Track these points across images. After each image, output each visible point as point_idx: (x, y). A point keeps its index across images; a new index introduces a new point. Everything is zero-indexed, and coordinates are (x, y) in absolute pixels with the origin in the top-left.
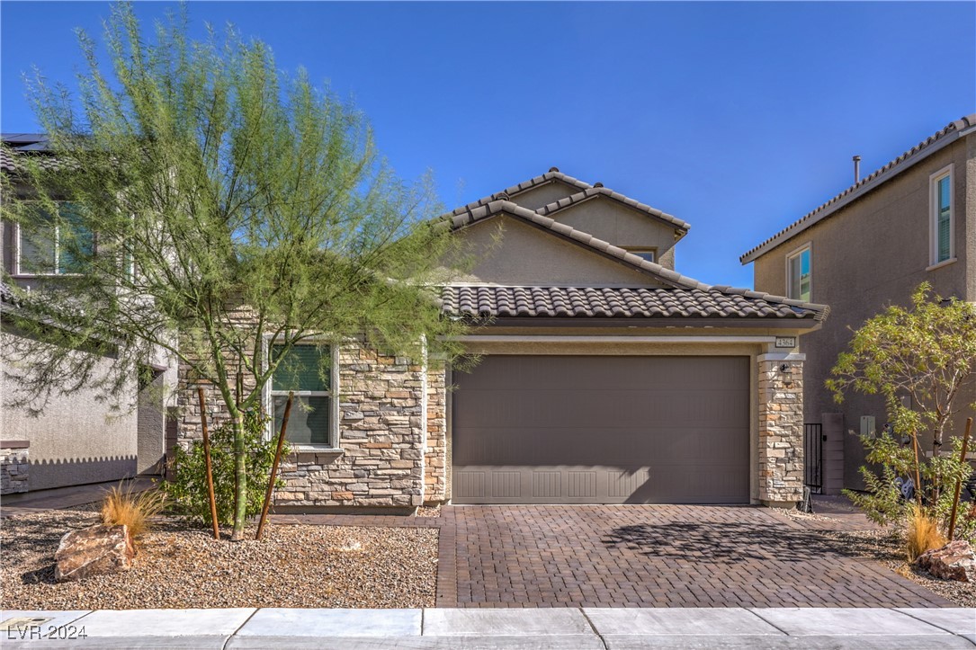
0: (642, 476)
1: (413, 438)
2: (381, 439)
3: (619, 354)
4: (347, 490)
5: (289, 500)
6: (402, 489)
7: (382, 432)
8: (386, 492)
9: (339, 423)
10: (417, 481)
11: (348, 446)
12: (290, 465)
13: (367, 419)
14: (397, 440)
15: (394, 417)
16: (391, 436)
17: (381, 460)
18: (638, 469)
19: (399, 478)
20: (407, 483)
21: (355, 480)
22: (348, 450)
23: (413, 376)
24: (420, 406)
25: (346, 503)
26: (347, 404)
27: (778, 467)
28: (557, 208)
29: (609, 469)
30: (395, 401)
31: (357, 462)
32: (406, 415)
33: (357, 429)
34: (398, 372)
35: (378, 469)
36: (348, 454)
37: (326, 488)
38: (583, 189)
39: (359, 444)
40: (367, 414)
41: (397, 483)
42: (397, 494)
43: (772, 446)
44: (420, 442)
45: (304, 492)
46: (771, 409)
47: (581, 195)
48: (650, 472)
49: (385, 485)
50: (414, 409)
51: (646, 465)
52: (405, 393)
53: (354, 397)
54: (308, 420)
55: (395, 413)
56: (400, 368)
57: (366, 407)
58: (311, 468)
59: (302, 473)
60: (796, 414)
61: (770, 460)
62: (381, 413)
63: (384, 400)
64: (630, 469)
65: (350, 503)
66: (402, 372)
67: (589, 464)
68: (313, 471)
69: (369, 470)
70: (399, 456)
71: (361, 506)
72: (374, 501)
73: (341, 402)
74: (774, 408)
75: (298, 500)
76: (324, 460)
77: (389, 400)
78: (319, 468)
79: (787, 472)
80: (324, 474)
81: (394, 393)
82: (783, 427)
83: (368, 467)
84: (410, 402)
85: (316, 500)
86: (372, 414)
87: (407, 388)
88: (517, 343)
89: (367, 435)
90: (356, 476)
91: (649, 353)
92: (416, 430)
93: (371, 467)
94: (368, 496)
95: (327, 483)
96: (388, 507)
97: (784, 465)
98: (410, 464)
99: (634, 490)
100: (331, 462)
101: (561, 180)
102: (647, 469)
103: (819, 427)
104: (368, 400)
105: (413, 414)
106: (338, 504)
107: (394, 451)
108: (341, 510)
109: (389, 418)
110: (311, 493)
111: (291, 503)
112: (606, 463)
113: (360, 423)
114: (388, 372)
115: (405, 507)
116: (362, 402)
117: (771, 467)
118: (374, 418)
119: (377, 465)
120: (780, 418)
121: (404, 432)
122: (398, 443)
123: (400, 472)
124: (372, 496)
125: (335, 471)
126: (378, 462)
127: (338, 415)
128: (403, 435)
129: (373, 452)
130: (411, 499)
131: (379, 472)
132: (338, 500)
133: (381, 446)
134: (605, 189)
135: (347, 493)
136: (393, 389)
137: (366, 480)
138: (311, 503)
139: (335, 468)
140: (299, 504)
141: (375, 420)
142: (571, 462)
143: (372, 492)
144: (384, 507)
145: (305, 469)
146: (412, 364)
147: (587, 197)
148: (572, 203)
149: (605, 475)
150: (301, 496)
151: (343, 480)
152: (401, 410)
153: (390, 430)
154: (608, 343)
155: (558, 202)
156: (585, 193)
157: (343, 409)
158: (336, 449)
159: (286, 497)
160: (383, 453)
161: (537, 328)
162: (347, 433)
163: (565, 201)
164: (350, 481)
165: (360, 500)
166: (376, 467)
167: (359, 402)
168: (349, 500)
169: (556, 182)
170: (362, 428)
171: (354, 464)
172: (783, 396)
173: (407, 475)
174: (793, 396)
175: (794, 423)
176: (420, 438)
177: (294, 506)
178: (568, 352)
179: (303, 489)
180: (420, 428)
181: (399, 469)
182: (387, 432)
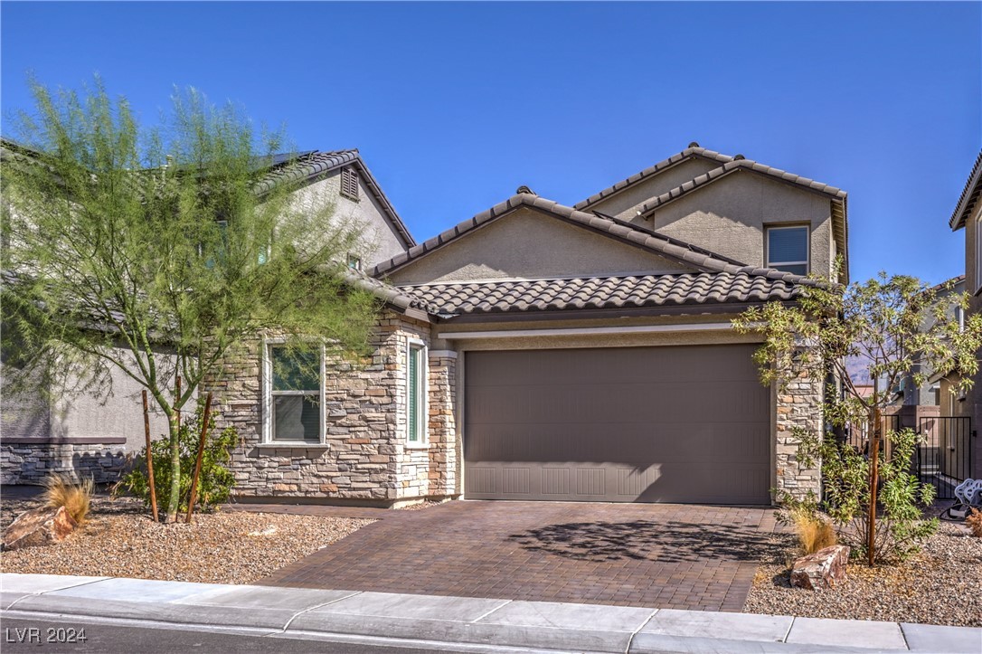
0: (653, 473)
1: (389, 434)
2: (361, 435)
3: (624, 345)
4: (333, 483)
5: (285, 492)
6: (380, 482)
7: (362, 429)
8: (365, 485)
9: (325, 420)
10: (392, 475)
11: (333, 441)
12: (286, 459)
13: (349, 416)
14: (375, 436)
15: (372, 414)
16: (370, 432)
17: (361, 455)
18: (648, 467)
19: (377, 472)
20: (383, 477)
21: (339, 474)
22: (333, 445)
23: (388, 374)
24: (395, 403)
25: (332, 495)
26: (333, 403)
27: (790, 465)
28: (693, 186)
29: (619, 466)
30: (373, 399)
31: (340, 457)
32: (382, 412)
33: (341, 426)
34: (376, 371)
35: (359, 463)
36: (333, 449)
37: (315, 480)
38: (722, 163)
39: (342, 439)
40: (349, 411)
41: (375, 477)
42: (375, 486)
43: (783, 441)
44: (395, 438)
45: (297, 484)
46: (782, 401)
47: (719, 170)
48: (661, 469)
49: (364, 479)
50: (389, 407)
51: (657, 462)
52: (382, 391)
53: (338, 396)
54: (302, 418)
55: (373, 410)
56: (378, 367)
57: (348, 405)
58: (303, 462)
59: (295, 467)
60: (811, 407)
61: (780, 457)
62: (361, 410)
63: (363, 398)
64: (642, 467)
65: (335, 495)
66: (380, 371)
67: (598, 460)
68: (305, 465)
69: (351, 464)
70: (376, 452)
71: (345, 498)
72: (355, 493)
73: (327, 400)
74: (785, 400)
75: (291, 492)
76: (314, 454)
77: (368, 398)
78: (309, 462)
79: (800, 470)
80: (313, 468)
81: (372, 391)
82: (797, 421)
83: (350, 462)
84: (386, 400)
85: (307, 492)
86: (353, 411)
87: (383, 385)
88: (523, 338)
89: (350, 431)
90: (340, 470)
91: (656, 343)
92: (391, 427)
93: (353, 462)
94: (350, 489)
95: (315, 476)
96: (367, 499)
97: (796, 463)
98: (386, 459)
99: (645, 488)
100: (319, 457)
101: (701, 155)
102: (658, 466)
103: (967, 421)
104: (350, 398)
105: (388, 411)
106: (325, 495)
107: (372, 446)
108: (327, 501)
109: (367, 415)
110: (302, 485)
111: (286, 494)
112: (615, 460)
113: (343, 420)
114: (368, 371)
115: (383, 500)
116: (345, 400)
117: (781, 465)
118: (355, 415)
119: (358, 460)
120: (793, 411)
121: (381, 428)
122: (377, 439)
123: (377, 466)
124: (354, 489)
125: (322, 464)
126: (358, 457)
127: (324, 412)
128: (381, 431)
129: (355, 447)
130: (387, 492)
131: (359, 466)
132: (325, 492)
133: (361, 441)
134: (747, 161)
135: (332, 485)
136: (371, 388)
137: (348, 473)
138: (303, 495)
139: (322, 461)
140: (293, 495)
141: (355, 417)
142: (580, 458)
143: (354, 485)
144: (364, 500)
145: (297, 462)
146: (388, 364)
147: (726, 171)
148: (710, 179)
149: (615, 472)
150: (295, 488)
151: (329, 474)
152: (378, 407)
153: (368, 426)
154: (613, 334)
155: (694, 181)
156: (724, 168)
157: (329, 407)
158: (323, 444)
159: (282, 489)
160: (362, 447)
161: (535, 322)
162: (333, 429)
163: (702, 178)
164: (334, 474)
165: (344, 492)
166: (356, 462)
167: (342, 400)
168: (334, 492)
169: (696, 158)
170: (344, 424)
171: (338, 459)
172: (796, 386)
173: (384, 469)
174: (808, 386)
175: (808, 416)
176: (394, 434)
177: (289, 497)
178: (573, 345)
179: (296, 482)
180: (395, 424)
181: (377, 463)
182: (366, 429)
